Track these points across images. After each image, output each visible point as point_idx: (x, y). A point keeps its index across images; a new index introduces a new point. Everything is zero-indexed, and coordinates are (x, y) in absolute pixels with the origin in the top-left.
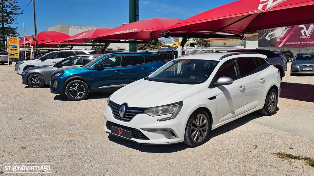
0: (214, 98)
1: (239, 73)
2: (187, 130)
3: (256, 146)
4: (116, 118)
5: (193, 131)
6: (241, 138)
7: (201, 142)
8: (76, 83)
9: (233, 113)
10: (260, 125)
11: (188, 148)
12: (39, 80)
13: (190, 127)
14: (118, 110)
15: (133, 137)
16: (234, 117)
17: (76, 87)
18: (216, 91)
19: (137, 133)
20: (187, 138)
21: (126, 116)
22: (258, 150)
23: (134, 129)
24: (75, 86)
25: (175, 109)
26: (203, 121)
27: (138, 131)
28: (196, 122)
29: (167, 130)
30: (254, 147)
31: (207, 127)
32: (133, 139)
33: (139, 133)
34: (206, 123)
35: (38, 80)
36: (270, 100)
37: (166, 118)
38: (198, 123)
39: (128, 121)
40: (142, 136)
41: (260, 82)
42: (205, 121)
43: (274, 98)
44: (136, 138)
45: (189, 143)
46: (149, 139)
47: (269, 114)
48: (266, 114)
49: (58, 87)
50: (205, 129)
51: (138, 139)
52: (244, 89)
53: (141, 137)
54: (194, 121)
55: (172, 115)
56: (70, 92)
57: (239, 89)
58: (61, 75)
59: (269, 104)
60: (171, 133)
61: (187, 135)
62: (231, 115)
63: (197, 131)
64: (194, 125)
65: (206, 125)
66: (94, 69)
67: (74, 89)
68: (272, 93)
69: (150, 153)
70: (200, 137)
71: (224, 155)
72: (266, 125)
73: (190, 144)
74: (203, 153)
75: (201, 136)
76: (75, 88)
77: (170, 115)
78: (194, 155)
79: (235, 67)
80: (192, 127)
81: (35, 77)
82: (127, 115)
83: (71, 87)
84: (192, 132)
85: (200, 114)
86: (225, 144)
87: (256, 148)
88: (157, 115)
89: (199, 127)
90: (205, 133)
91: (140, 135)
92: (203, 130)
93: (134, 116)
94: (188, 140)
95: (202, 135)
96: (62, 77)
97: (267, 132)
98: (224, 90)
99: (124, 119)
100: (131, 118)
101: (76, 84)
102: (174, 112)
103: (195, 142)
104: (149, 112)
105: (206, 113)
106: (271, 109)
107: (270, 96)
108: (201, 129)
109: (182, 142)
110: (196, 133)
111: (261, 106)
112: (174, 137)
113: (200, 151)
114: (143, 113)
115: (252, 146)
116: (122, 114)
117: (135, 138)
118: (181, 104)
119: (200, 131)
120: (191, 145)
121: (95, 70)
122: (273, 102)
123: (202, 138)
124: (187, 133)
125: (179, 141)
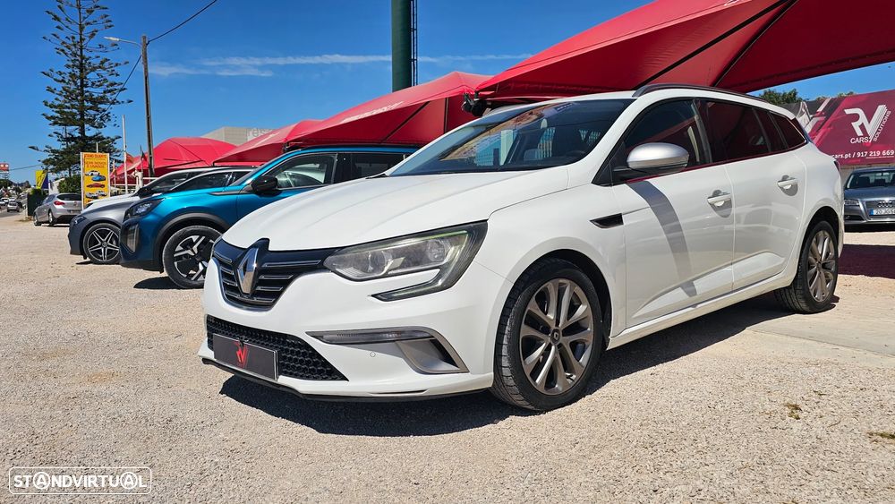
0: (615, 220)
1: (706, 147)
2: (505, 342)
3: (796, 407)
4: (230, 299)
5: (531, 345)
6: (725, 380)
7: (565, 394)
8: (193, 233)
9: (689, 288)
10: (789, 339)
11: (512, 418)
12: (114, 242)
13: (516, 330)
14: (234, 266)
15: (286, 374)
16: (694, 306)
17: (195, 247)
18: (622, 197)
19: (298, 353)
20: (506, 372)
21: (259, 288)
22: (808, 421)
23: (285, 336)
24: (191, 243)
25: (453, 253)
26: (573, 309)
27: (300, 346)
28: (546, 314)
29: (419, 335)
30: (788, 410)
31: (588, 335)
32: (284, 380)
33: (304, 355)
34: (584, 318)
35: (111, 242)
36: (816, 259)
37: (412, 287)
38: (551, 316)
39: (268, 307)
40: (316, 364)
41: (782, 188)
42: (582, 309)
43: (827, 254)
44: (296, 376)
45: (515, 397)
46: (344, 378)
47: (815, 308)
48: (804, 306)
49: (139, 247)
50: (583, 342)
51: (301, 377)
52: (728, 204)
53: (313, 370)
54: (533, 306)
55: (439, 276)
56: (176, 263)
57: (710, 200)
58: (149, 211)
59: (813, 270)
60: (434, 349)
61: (505, 362)
62: (679, 295)
63: (548, 349)
64: (534, 322)
65: (583, 324)
66: (249, 192)
67: (189, 252)
68: (821, 233)
69: (352, 437)
70: (561, 374)
71: (661, 441)
72: (811, 338)
73: (519, 400)
74: (574, 435)
75: (566, 370)
76: (193, 251)
77: (428, 276)
78: (533, 443)
79: (690, 130)
80: (526, 331)
81: (103, 234)
82: (262, 283)
83: (179, 248)
84: (529, 351)
85: (561, 281)
86: (662, 402)
87: (797, 413)
88: (376, 275)
89: (555, 331)
90: (584, 360)
91: (308, 363)
92: (574, 345)
93: (286, 284)
94: (512, 382)
95: (568, 367)
96: (150, 217)
97: (823, 358)
98: (653, 196)
99: (255, 300)
100: (277, 295)
101: (194, 238)
102: (449, 264)
103: (542, 389)
104: (345, 263)
105: (584, 277)
106: (819, 287)
107: (813, 244)
108: (566, 341)
109: (486, 391)
110: (543, 355)
111: (784, 277)
112: (446, 366)
113: (560, 427)
114: (320, 268)
115: (775, 407)
116: (246, 283)
117: (290, 375)
118: (476, 231)
119: (560, 346)
120: (524, 404)
121: (254, 195)
122: (824, 266)
123: (568, 377)
124: (504, 351)
125: (472, 383)
